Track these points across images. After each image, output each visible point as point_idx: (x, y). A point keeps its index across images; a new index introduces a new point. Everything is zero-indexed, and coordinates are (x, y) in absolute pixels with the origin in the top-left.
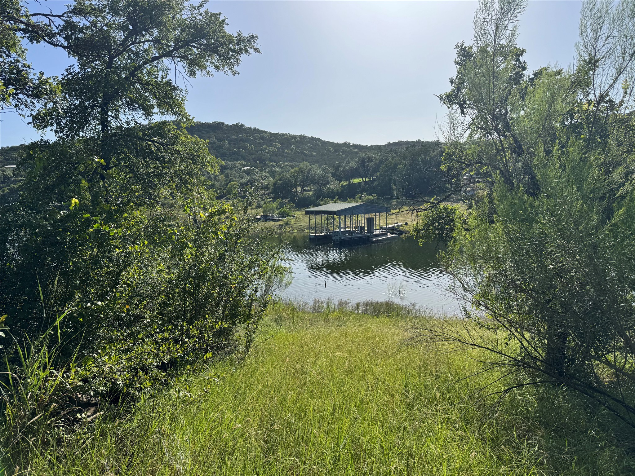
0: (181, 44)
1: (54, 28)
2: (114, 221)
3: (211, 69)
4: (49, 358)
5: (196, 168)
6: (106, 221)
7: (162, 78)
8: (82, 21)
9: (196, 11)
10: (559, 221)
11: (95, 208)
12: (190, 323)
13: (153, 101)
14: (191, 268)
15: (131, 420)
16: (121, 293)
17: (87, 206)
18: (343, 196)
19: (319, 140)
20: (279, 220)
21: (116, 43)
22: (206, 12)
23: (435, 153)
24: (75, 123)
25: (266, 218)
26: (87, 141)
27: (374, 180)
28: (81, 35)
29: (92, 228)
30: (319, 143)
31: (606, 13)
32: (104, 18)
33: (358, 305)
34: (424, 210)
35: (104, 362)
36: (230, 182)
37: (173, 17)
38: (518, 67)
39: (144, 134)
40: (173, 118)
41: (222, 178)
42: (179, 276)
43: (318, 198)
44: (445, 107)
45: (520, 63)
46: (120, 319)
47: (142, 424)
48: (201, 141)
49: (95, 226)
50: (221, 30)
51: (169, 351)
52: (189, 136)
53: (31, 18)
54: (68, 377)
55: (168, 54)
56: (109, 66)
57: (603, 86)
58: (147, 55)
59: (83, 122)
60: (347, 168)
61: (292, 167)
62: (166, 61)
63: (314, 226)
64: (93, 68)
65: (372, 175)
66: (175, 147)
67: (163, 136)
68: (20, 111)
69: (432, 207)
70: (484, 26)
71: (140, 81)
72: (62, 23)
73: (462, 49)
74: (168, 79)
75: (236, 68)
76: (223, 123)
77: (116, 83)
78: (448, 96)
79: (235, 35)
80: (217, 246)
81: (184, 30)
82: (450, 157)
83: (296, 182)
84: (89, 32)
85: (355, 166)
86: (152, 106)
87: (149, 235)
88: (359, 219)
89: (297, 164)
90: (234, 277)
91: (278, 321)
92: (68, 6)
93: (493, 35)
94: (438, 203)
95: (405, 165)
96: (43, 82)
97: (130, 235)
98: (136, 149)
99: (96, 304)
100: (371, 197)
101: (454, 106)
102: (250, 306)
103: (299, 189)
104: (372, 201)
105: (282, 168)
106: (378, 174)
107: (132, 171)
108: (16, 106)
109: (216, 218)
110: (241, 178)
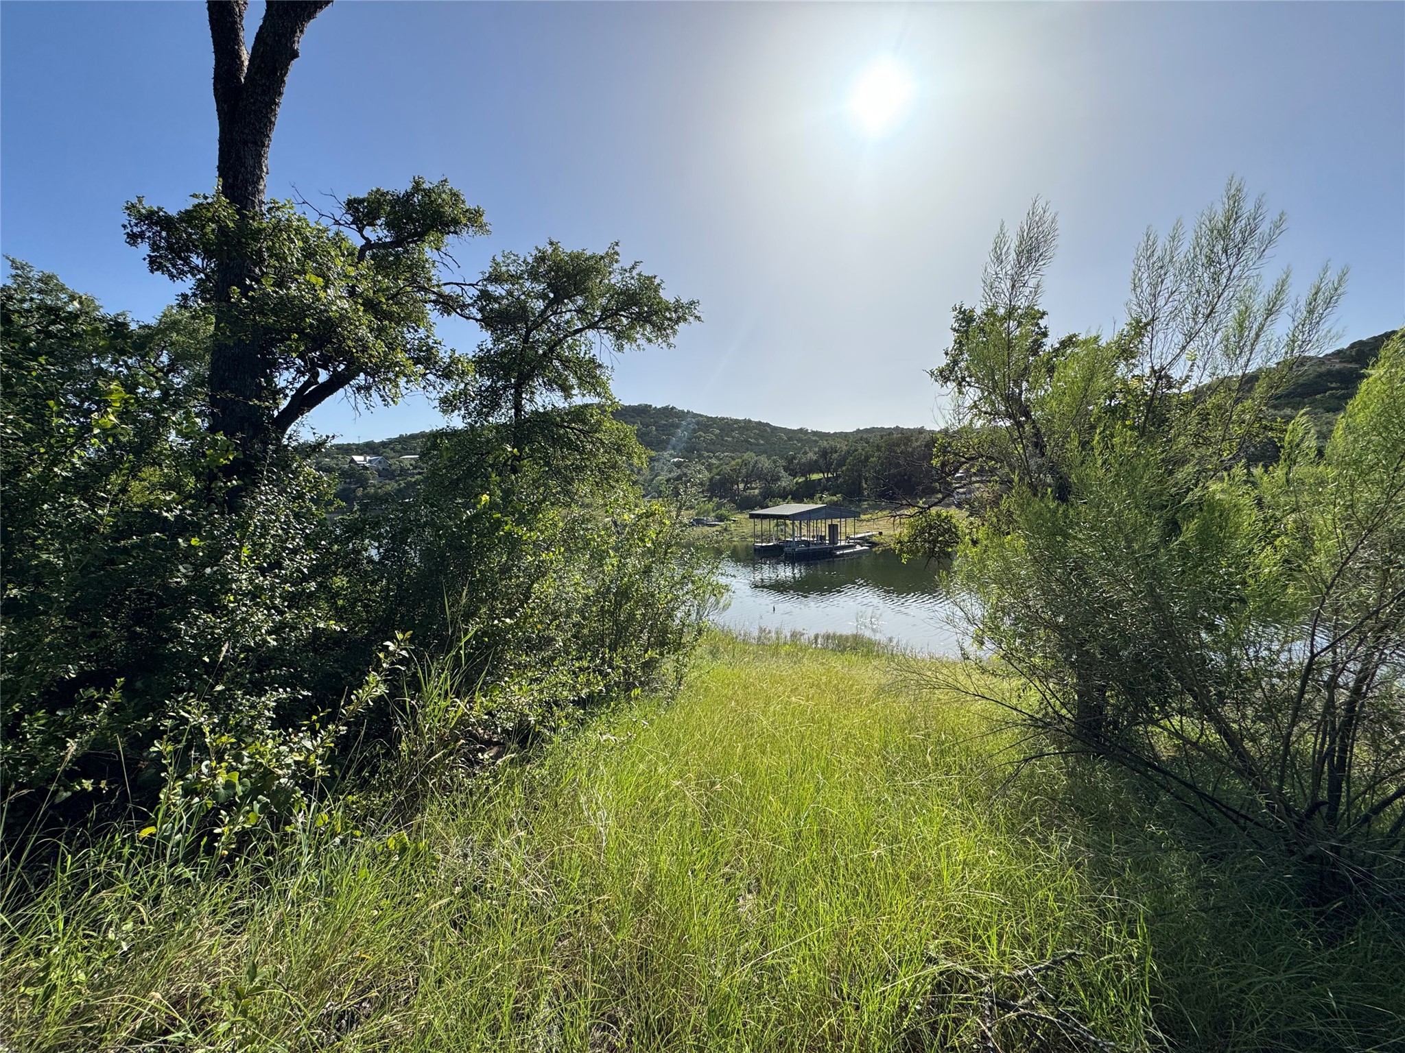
0: (608, 314)
1: (468, 299)
2: (526, 523)
3: (641, 341)
4: (452, 686)
5: (621, 460)
6: (518, 523)
7: (585, 353)
8: (497, 290)
9: (628, 274)
10: (1104, 536)
11: (505, 507)
12: (613, 648)
13: (573, 381)
14: (611, 582)
15: (542, 765)
16: (533, 609)
17: (497, 504)
18: (798, 497)
19: (767, 425)
20: (715, 525)
21: (534, 314)
22: (639, 274)
23: (918, 444)
24: (485, 406)
25: (699, 522)
26: (498, 427)
27: (838, 476)
28: (496, 306)
29: (503, 530)
30: (769, 430)
31: (1171, 261)
32: (522, 286)
33: (816, 637)
34: (910, 516)
35: (512, 692)
36: (656, 476)
37: (600, 282)
38: (1037, 333)
39: (563, 420)
40: (596, 400)
41: (646, 472)
42: (597, 592)
43: (765, 498)
44: (937, 385)
45: (1040, 328)
46: (528, 640)
47: (555, 770)
48: (628, 428)
49: (506, 528)
50: (657, 296)
51: (588, 683)
52: (614, 422)
53: (443, 288)
54: (471, 708)
55: (593, 326)
56: (526, 340)
57: (1164, 356)
58: (570, 327)
59: (495, 406)
60: (803, 460)
61: (734, 459)
62: (590, 333)
63: (760, 533)
64: (507, 343)
65: (835, 470)
66: (597, 435)
67: (584, 422)
68: (427, 394)
69: (921, 513)
70: (997, 283)
71: (559, 358)
72: (477, 293)
73: (960, 312)
74: (591, 355)
75: (671, 340)
76: (650, 406)
77: (533, 361)
78: (941, 372)
79: (672, 301)
80: (643, 555)
81: (612, 296)
82: (944, 450)
83: (738, 477)
84: (505, 301)
85: (815, 458)
86: (572, 387)
87: (565, 541)
88: (819, 525)
89: (739, 455)
90: (663, 595)
91: (714, 653)
92: (483, 273)
93: (1007, 295)
94: (929, 508)
95: (880, 458)
96: (454, 361)
97: (544, 541)
98: (553, 437)
99: (503, 622)
100: (835, 498)
101: (948, 383)
102: (681, 632)
103: (741, 486)
104: (835, 503)
105: (720, 460)
106: (844, 468)
107: (547, 464)
108: (424, 388)
109: (642, 522)
110: (670, 472)
